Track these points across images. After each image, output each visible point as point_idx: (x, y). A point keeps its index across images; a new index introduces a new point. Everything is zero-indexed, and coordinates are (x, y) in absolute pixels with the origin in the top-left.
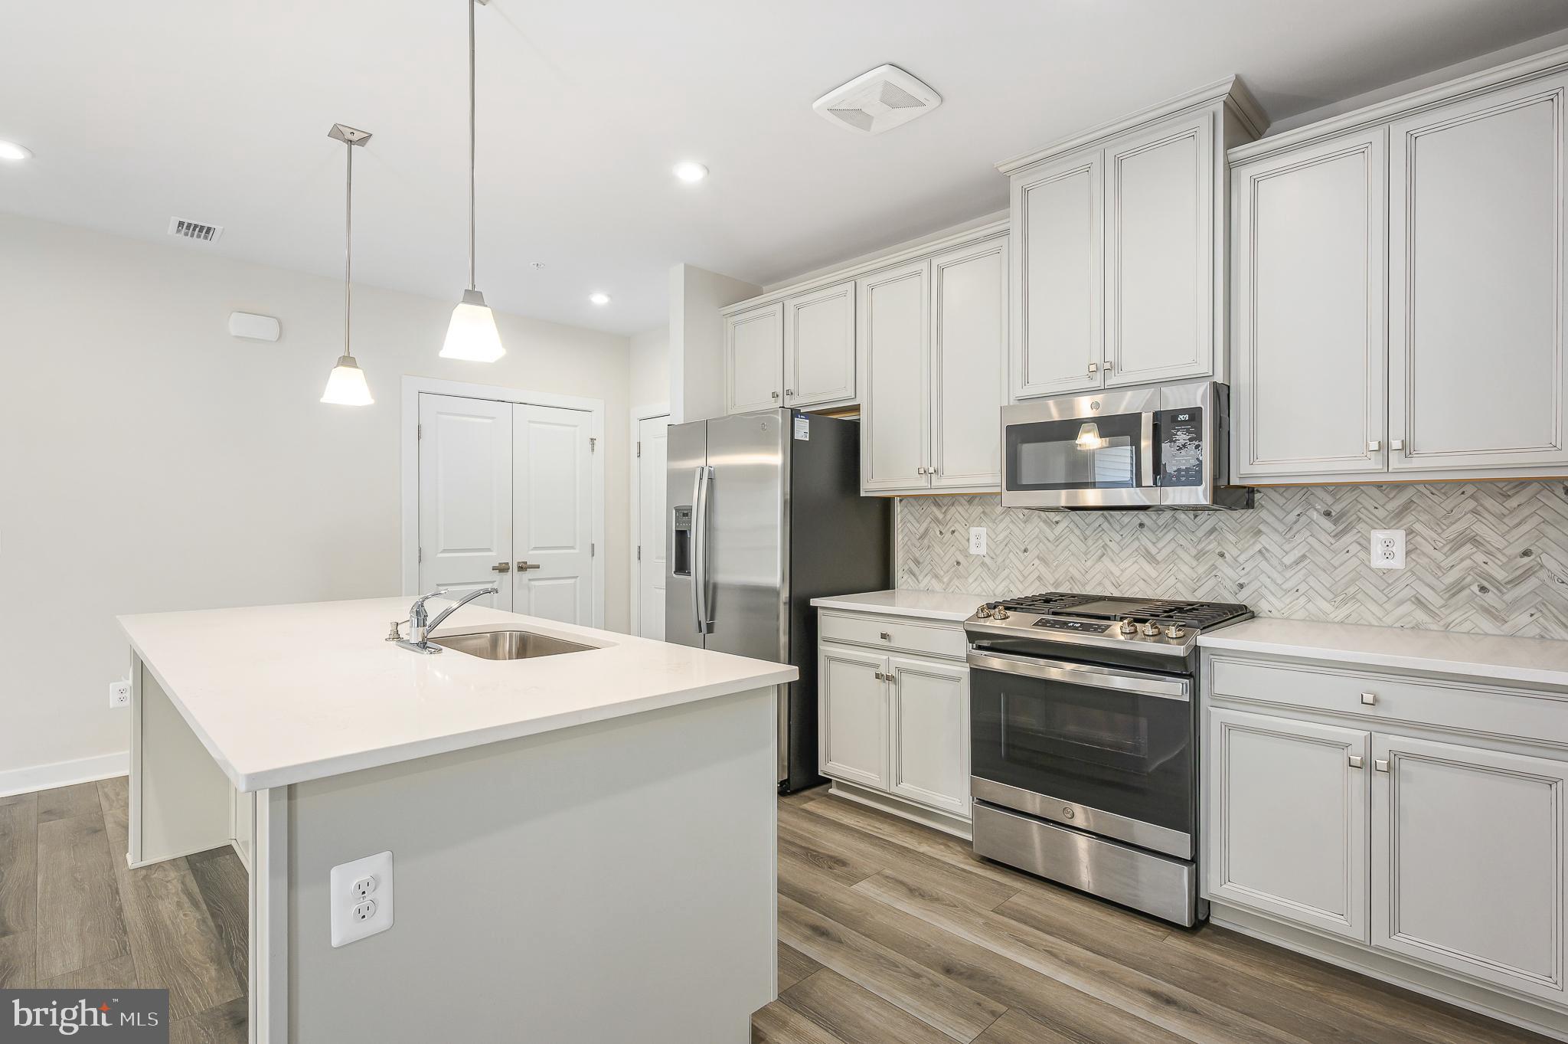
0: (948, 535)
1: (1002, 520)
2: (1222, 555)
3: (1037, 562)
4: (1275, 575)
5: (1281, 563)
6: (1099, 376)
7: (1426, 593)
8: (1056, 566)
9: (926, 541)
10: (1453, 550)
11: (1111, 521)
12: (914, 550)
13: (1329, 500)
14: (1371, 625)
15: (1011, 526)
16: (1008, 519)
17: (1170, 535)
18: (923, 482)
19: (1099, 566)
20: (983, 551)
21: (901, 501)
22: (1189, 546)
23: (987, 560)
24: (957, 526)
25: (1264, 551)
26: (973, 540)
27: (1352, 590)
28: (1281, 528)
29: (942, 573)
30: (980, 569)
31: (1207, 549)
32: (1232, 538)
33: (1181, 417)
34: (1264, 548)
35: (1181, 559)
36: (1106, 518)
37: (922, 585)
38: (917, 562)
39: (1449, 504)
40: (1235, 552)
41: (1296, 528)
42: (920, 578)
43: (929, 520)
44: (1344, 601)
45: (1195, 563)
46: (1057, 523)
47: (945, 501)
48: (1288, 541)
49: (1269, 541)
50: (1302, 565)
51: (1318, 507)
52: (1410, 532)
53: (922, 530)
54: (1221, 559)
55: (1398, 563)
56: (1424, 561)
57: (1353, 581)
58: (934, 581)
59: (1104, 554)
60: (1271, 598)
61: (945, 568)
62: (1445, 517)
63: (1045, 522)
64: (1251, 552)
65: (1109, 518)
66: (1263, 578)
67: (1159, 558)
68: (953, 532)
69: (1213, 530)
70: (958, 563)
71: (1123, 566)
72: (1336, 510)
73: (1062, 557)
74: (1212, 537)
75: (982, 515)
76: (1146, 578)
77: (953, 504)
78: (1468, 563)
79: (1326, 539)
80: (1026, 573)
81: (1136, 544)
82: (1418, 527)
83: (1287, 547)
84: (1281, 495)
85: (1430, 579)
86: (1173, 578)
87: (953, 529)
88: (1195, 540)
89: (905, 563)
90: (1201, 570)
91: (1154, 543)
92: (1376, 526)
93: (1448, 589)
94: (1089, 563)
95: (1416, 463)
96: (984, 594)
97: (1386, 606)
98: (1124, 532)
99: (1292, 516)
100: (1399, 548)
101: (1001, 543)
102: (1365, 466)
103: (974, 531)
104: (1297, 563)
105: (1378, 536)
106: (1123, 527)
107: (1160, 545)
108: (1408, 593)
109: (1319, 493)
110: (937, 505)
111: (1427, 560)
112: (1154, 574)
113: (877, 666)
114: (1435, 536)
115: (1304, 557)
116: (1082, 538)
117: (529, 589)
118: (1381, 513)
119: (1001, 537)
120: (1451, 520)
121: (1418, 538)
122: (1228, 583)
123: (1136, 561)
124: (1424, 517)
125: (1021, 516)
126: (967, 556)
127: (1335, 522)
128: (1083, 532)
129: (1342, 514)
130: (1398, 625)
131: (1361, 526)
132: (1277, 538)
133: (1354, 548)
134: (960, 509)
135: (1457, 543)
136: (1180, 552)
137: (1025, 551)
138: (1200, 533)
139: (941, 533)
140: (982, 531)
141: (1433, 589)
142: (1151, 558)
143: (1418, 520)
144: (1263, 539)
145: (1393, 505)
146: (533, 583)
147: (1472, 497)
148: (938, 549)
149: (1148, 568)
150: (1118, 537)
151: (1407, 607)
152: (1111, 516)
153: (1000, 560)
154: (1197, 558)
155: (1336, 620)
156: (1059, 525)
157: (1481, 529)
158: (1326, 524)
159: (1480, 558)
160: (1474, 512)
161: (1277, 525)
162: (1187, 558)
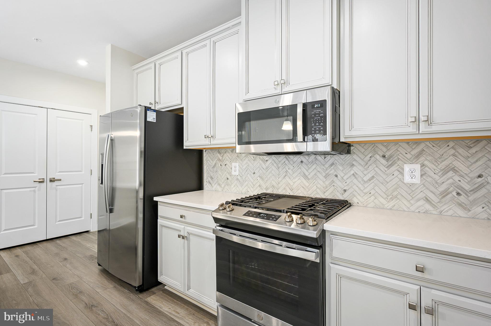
0: (224, 166)
1: (245, 160)
2: (336, 176)
3: (259, 178)
4: (360, 186)
5: (363, 180)
6: (279, 87)
7: (431, 195)
8: (267, 181)
9: (215, 169)
10: (443, 174)
11: (289, 160)
12: (211, 172)
13: (384, 149)
14: (404, 211)
15: (248, 162)
16: (247, 159)
17: (314, 167)
18: (207, 142)
19: (284, 181)
20: (237, 173)
21: (206, 151)
22: (322, 171)
23: (239, 177)
24: (227, 163)
25: (355, 174)
26: (233, 168)
27: (395, 193)
28: (363, 163)
29: (221, 183)
30: (236, 181)
31: (330, 173)
32: (341, 168)
33: (316, 105)
34: (355, 172)
35: (319, 177)
36: (287, 158)
37: (214, 189)
38: (212, 178)
39: (441, 151)
40: (342, 175)
41: (369, 163)
42: (213, 185)
43: (216, 159)
44: (392, 199)
45: (325, 180)
46: (267, 161)
47: (223, 151)
48: (366, 169)
49: (356, 169)
50: (372, 181)
51: (379, 153)
52: (423, 165)
53: (214, 164)
54: (336, 178)
55: (417, 180)
56: (429, 179)
57: (396, 189)
58: (218, 187)
59: (286, 175)
60: (359, 197)
61: (222, 181)
62: (440, 158)
63: (262, 160)
64: (349, 175)
65: (288, 158)
66: (355, 187)
67: (309, 177)
68: (226, 165)
69: (332, 164)
70: (228, 179)
71: (294, 181)
72: (387, 154)
73: (269, 176)
74: (332, 168)
75: (237, 157)
76: (304, 186)
77: (225, 152)
78: (451, 181)
79: (382, 168)
80: (254, 184)
81: (300, 170)
82: (426, 163)
83: (365, 172)
84: (363, 147)
85: (433, 189)
86: (315, 186)
87: (225, 163)
88: (325, 169)
89: (207, 178)
90: (327, 183)
91: (307, 170)
92: (406, 162)
93: (442, 193)
94: (280, 179)
95: (434, 128)
96: (237, 192)
97: (412, 202)
98: (295, 165)
99: (368, 158)
100: (418, 173)
101: (244, 170)
102: (406, 130)
103: (234, 164)
104: (370, 180)
105: (407, 168)
106: (294, 163)
107: (310, 171)
108: (422, 195)
109: (380, 146)
110: (219, 152)
111: (431, 179)
112: (307, 184)
113: (180, 231)
114: (435, 167)
115: (373, 177)
116: (277, 167)
117: (56, 190)
118: (408, 156)
119: (244, 167)
120: (443, 159)
121: (427, 168)
122: (339, 189)
123: (299, 179)
124: (429, 158)
125: (252, 158)
126: (231, 175)
127: (387, 160)
128: (277, 165)
129: (391, 157)
130: (417, 211)
131: (399, 162)
132: (360, 168)
133: (396, 173)
134: (228, 154)
135: (445, 171)
136: (318, 174)
137: (254, 173)
138: (327, 166)
139: (221, 165)
140: (237, 164)
141: (434, 193)
142: (306, 177)
143: (426, 160)
144: (354, 168)
145: (414, 152)
146: (58, 187)
147: (453, 148)
148: (220, 173)
149: (305, 181)
150: (292, 167)
151: (421, 202)
152: (289, 157)
153: (244, 177)
154: (325, 177)
155: (388, 208)
156: (268, 162)
157: (457, 164)
158: (383, 161)
159: (457, 178)
160: (454, 155)
161: (361, 162)
162: (321, 177)
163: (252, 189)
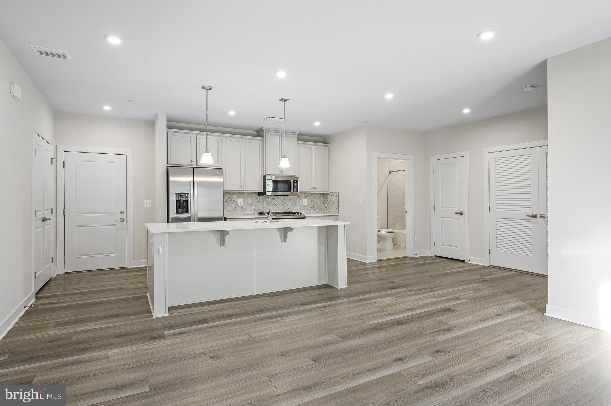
0: (233, 201)
2: (286, 204)
3: (254, 206)
4: (292, 207)
6: (281, 173)
7: (309, 208)
11: (268, 198)
16: (247, 198)
17: (278, 200)
18: (242, 189)
19: (266, 207)
20: (242, 205)
23: (243, 207)
24: (235, 199)
26: (239, 202)
27: (301, 208)
29: (231, 210)
30: (241, 209)
33: (295, 182)
40: (287, 203)
43: (227, 197)
44: (300, 210)
47: (232, 193)
49: (291, 201)
52: (307, 200)
55: (306, 204)
58: (229, 212)
59: (267, 204)
63: (256, 198)
69: (284, 199)
70: (235, 208)
72: (299, 196)
75: (241, 197)
77: (234, 194)
79: (298, 201)
90: (283, 206)
95: (316, 190)
99: (295, 197)
100: (306, 202)
101: (246, 203)
102: (311, 191)
103: (239, 200)
104: (295, 204)
105: (304, 200)
108: (307, 208)
110: (229, 194)
112: (276, 208)
114: (309, 200)
115: (296, 204)
118: (304, 197)
119: (246, 201)
123: (272, 205)
125: (251, 197)
126: (237, 205)
127: (299, 198)
131: (302, 199)
134: (236, 195)
136: (280, 203)
137: (252, 204)
138: (282, 200)
139: (231, 201)
140: (242, 200)
142: (275, 205)
143: (308, 198)
145: (306, 196)
147: (312, 195)
148: (230, 205)
150: (269, 201)
151: (307, 210)
153: (246, 206)
154: (282, 204)
157: (313, 199)
158: (298, 198)
159: (313, 203)
160: (313, 197)
161: (293, 199)
162: (281, 205)
163: (250, 212)
